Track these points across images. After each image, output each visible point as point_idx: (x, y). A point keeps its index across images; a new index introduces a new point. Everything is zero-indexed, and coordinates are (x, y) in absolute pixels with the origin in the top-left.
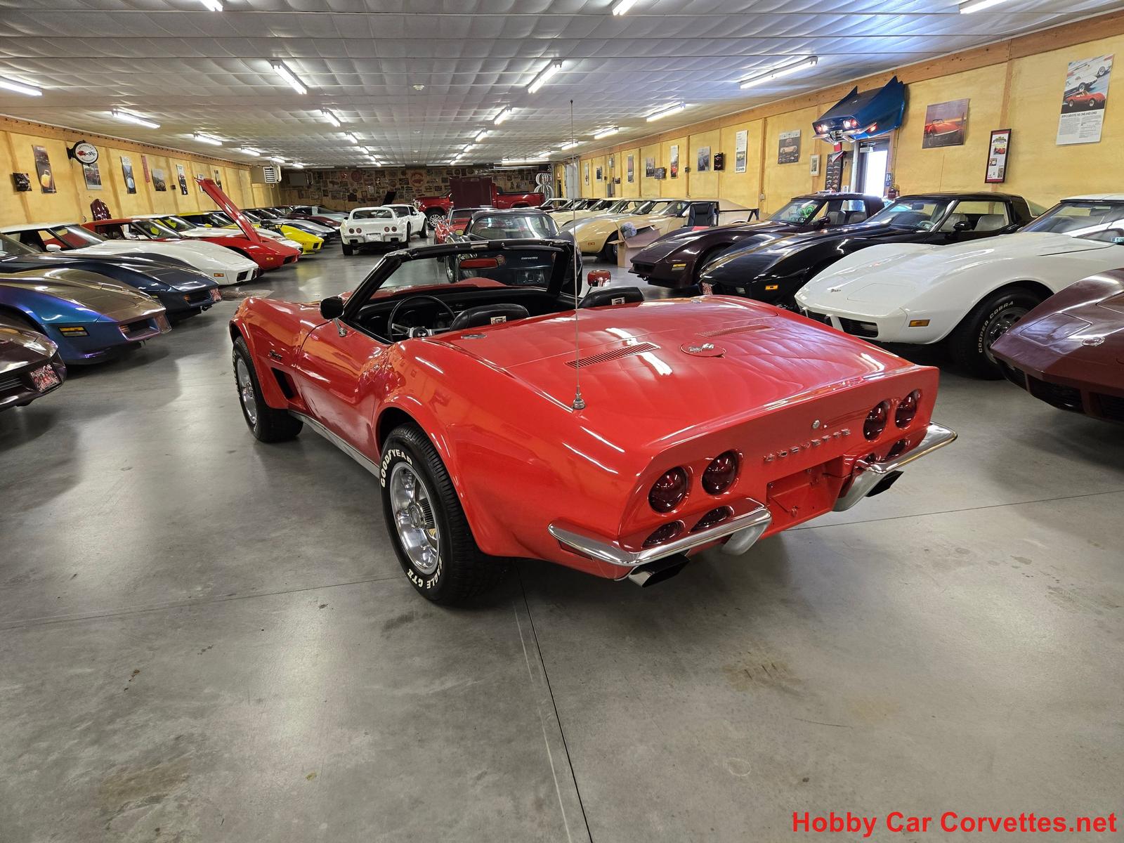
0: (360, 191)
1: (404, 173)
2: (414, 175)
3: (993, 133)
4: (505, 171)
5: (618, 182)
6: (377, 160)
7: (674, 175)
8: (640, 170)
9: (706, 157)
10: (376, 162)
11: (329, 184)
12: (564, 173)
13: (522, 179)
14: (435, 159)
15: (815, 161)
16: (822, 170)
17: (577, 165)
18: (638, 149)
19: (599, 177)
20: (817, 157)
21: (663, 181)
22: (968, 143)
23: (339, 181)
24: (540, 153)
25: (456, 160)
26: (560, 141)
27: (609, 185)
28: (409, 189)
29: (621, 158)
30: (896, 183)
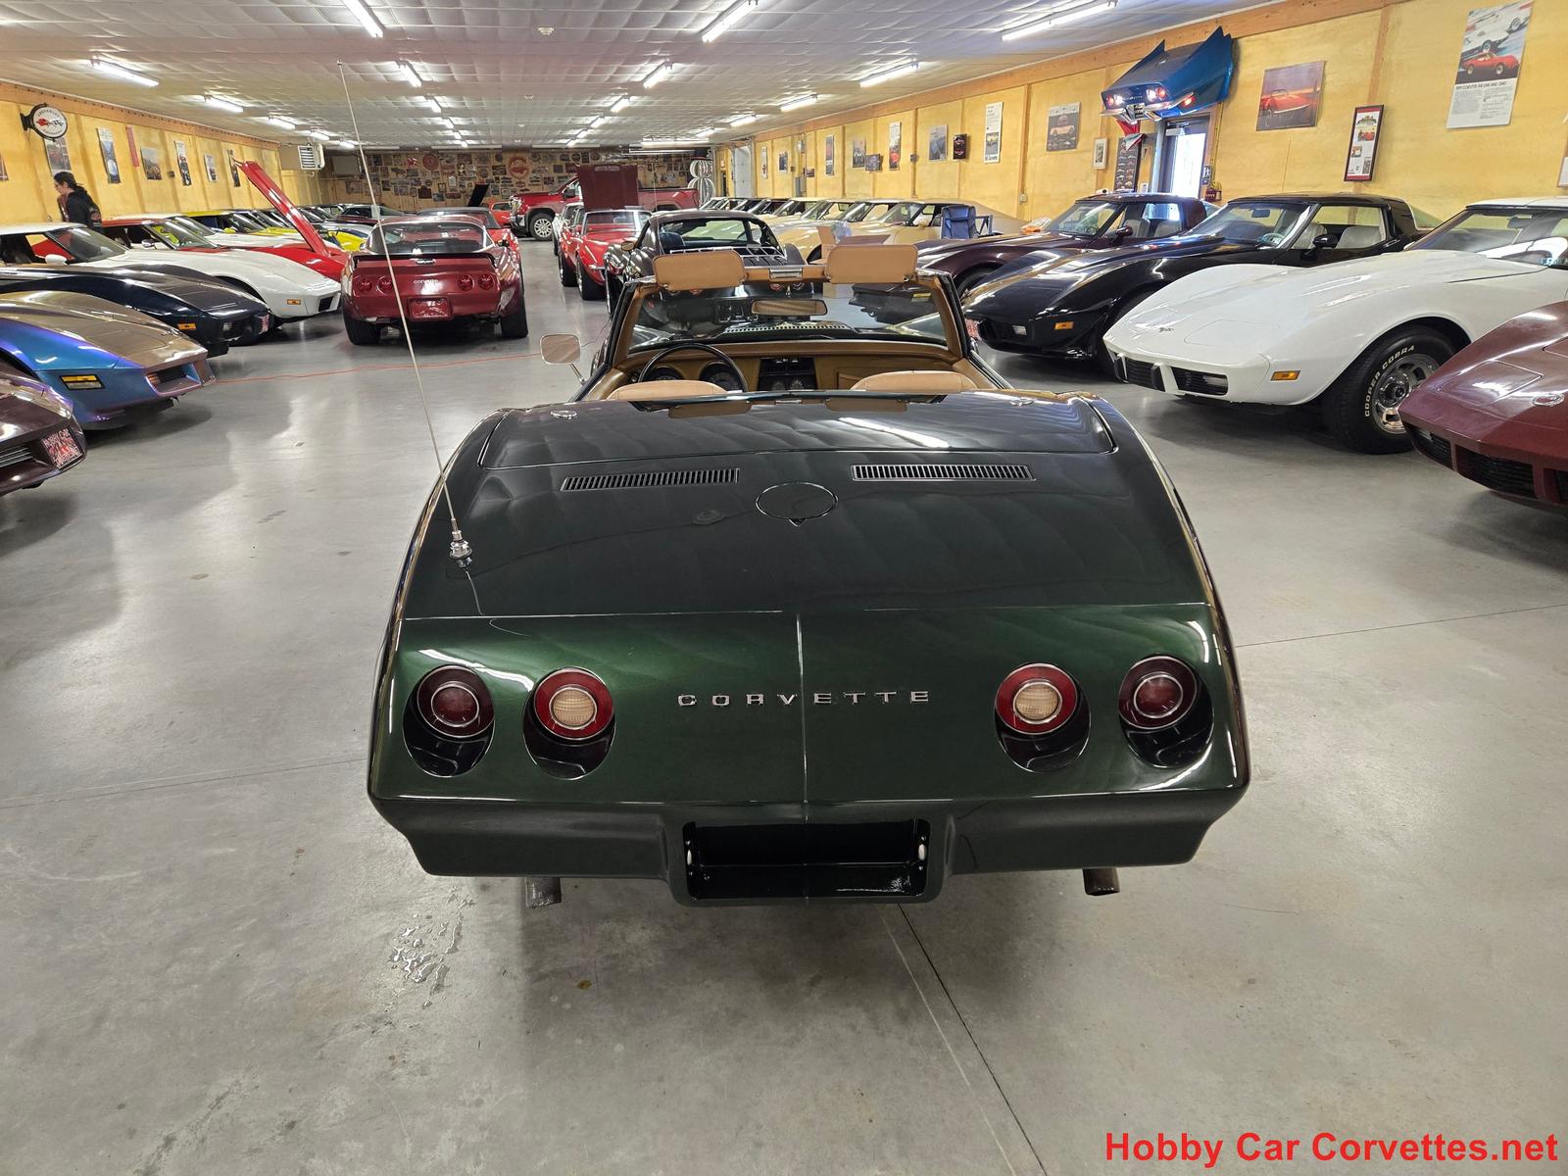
0: (435, 184)
1: (499, 158)
2: (514, 159)
3: (1357, 110)
4: (645, 157)
5: (812, 174)
6: (464, 138)
7: (893, 166)
8: (844, 158)
9: (941, 139)
10: (462, 141)
11: (390, 171)
12: (730, 161)
13: (669, 169)
14: (547, 138)
15: (1101, 148)
16: (1110, 161)
17: (750, 149)
18: (841, 127)
19: (782, 167)
20: (1104, 141)
21: (878, 174)
22: (1321, 123)
23: (405, 168)
24: (699, 130)
25: (577, 139)
26: (729, 113)
27: (798, 180)
28: (507, 181)
29: (816, 139)
30: (1217, 180)
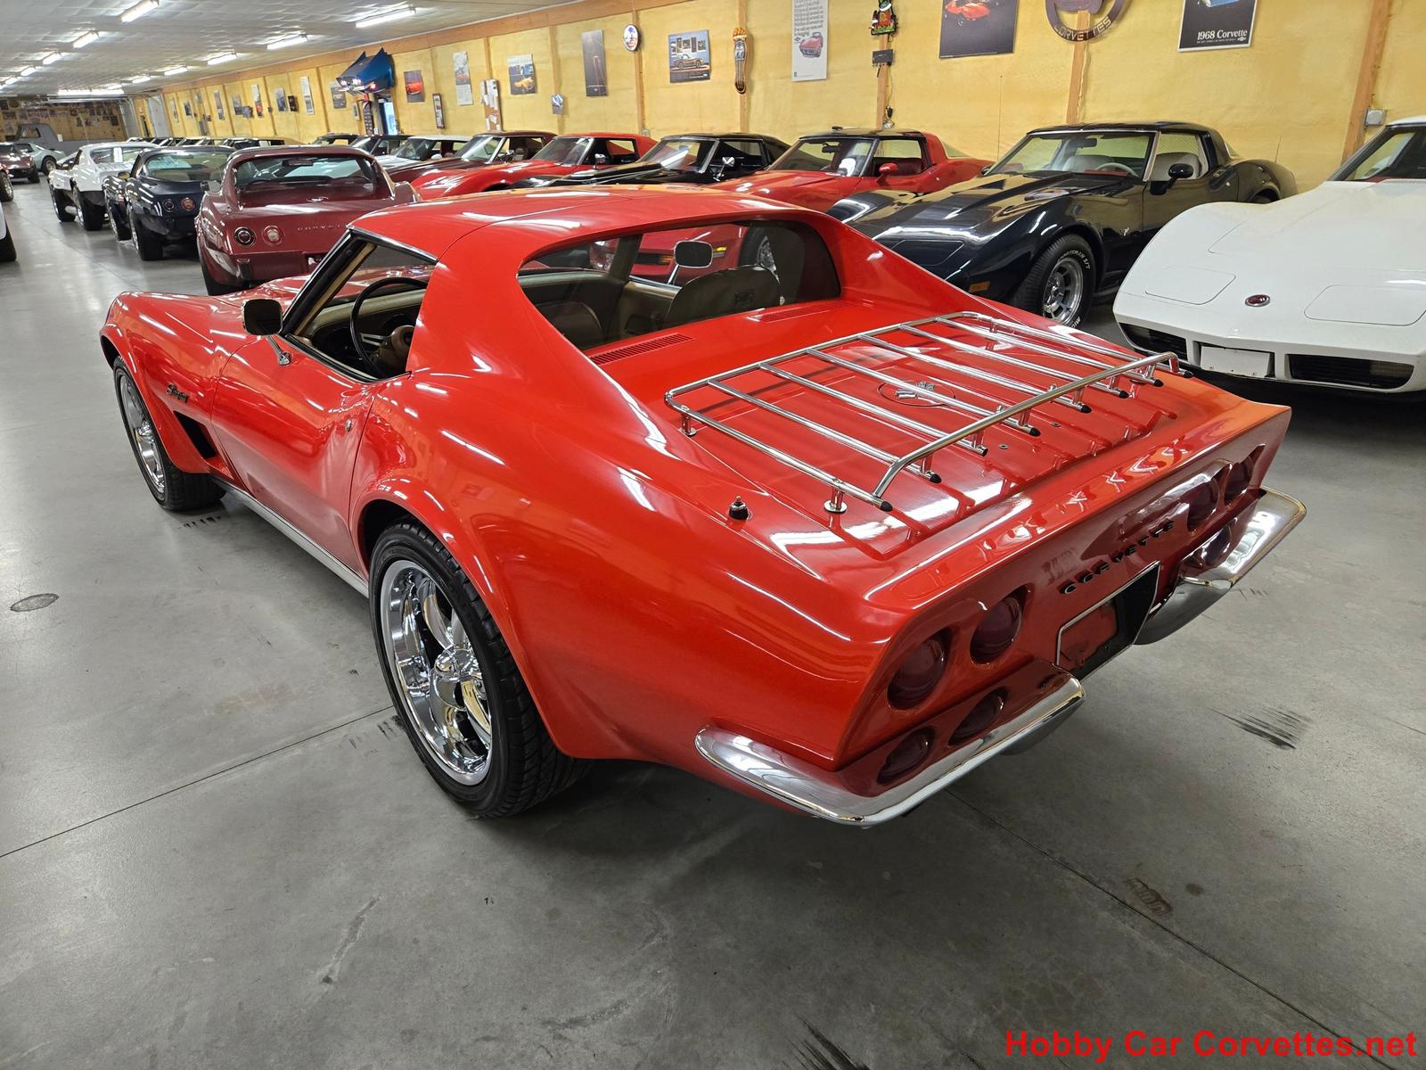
7: (260, 114)
8: (228, 107)
9: (282, 98)
12: (147, 108)
15: (355, 109)
16: (360, 114)
17: (160, 98)
19: (188, 114)
20: (356, 104)
21: (252, 119)
22: (426, 100)
27: (201, 123)
29: (207, 93)
30: (402, 127)
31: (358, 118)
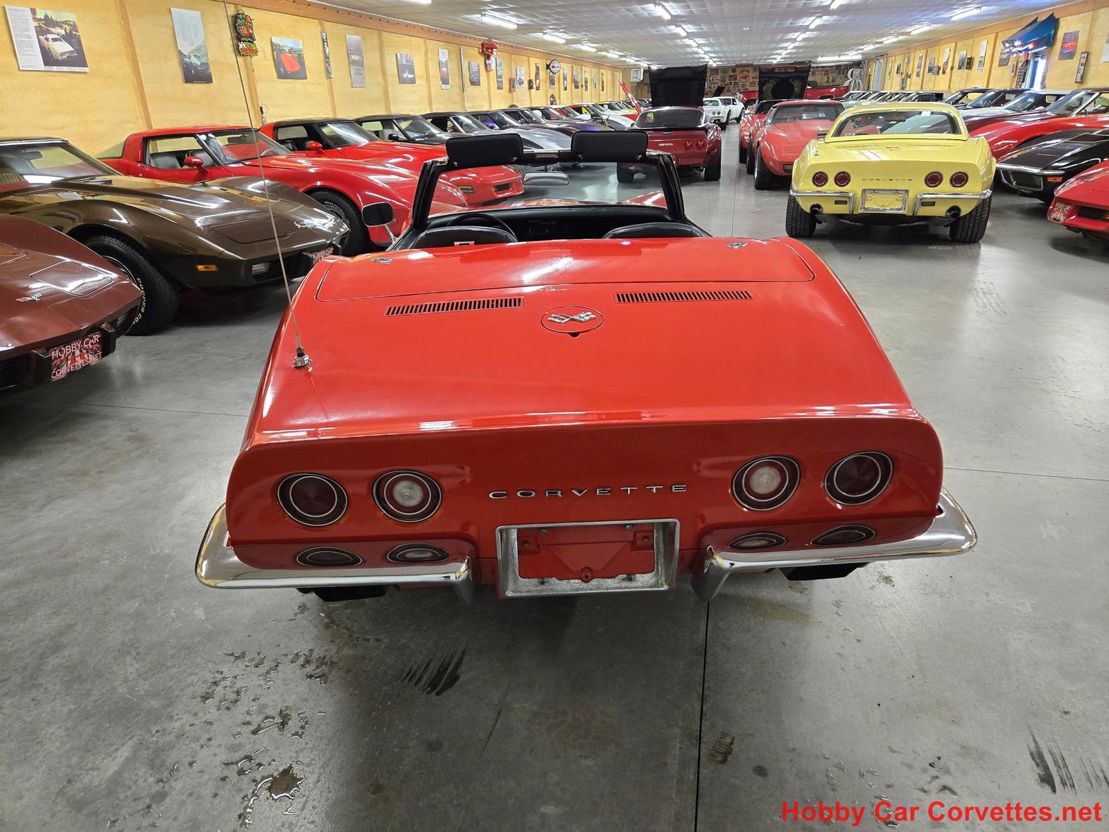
1: (733, 71)
2: (742, 71)
4: (823, 67)
5: (909, 77)
7: (944, 72)
8: (925, 67)
9: (964, 59)
10: (714, 63)
12: (874, 69)
13: (839, 73)
14: (760, 60)
15: (1014, 66)
17: (885, 62)
18: (926, 50)
19: (897, 73)
21: (937, 77)
22: (1074, 57)
24: (849, 53)
25: (776, 60)
27: (903, 79)
28: (736, 84)
29: (914, 56)
31: (1013, 74)
